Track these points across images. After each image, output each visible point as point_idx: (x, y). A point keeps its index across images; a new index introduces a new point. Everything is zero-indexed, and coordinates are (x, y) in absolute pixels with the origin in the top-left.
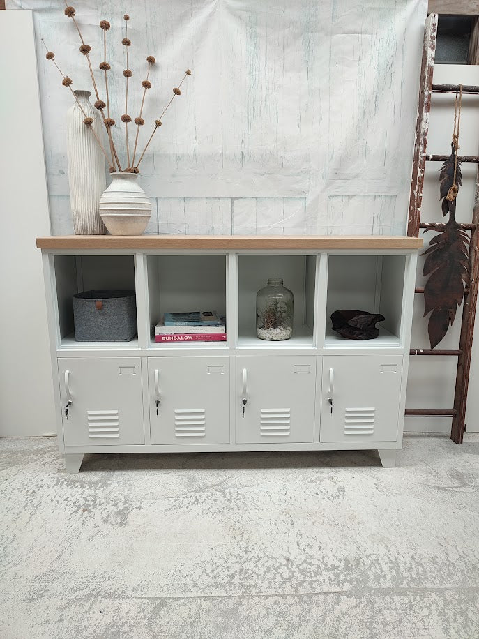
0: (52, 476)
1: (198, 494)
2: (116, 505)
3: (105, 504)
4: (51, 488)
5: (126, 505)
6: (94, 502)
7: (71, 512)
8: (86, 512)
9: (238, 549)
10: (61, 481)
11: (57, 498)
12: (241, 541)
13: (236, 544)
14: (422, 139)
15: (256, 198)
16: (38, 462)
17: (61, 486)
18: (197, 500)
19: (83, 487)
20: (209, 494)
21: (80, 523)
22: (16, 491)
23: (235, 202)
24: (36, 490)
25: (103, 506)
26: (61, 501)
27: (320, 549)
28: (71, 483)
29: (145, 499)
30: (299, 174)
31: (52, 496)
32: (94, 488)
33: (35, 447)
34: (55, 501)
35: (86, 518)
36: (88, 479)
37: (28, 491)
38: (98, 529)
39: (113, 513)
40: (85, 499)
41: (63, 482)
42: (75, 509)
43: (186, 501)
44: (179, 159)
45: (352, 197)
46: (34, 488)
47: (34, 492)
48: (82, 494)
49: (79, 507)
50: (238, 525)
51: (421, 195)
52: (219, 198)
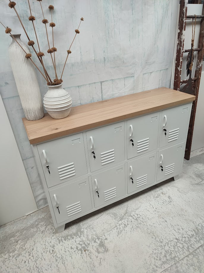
0: (53, 238)
1: (123, 221)
2: (95, 242)
3: (90, 243)
4: (59, 245)
5: (100, 240)
6: (84, 244)
7: (80, 254)
8: (86, 251)
9: (158, 242)
10: (60, 239)
11: (67, 249)
12: (156, 238)
13: (155, 241)
14: (182, 44)
15: (112, 80)
16: (38, 232)
17: (62, 242)
18: (125, 225)
19: (73, 238)
20: (127, 219)
21: (88, 258)
22: (44, 254)
23: (103, 83)
24: (53, 249)
25: (90, 244)
26: (70, 250)
27: (183, 229)
28: (66, 238)
29: (104, 233)
30: (131, 65)
31: (63, 250)
32: (78, 237)
33: (29, 224)
34: (67, 251)
35: (89, 254)
36: (71, 233)
37: (50, 251)
38: (99, 258)
39: (98, 247)
40: (79, 244)
41: (62, 240)
42: (80, 252)
43: (121, 227)
44: (73, 65)
45: (152, 72)
46: (52, 249)
47: (53, 251)
48: (76, 242)
49: (81, 250)
50: (149, 231)
51: (181, 69)
52: (95, 83)
